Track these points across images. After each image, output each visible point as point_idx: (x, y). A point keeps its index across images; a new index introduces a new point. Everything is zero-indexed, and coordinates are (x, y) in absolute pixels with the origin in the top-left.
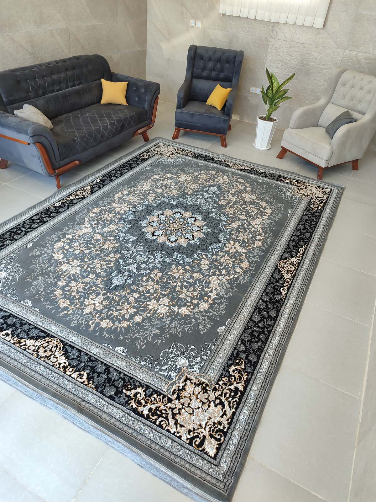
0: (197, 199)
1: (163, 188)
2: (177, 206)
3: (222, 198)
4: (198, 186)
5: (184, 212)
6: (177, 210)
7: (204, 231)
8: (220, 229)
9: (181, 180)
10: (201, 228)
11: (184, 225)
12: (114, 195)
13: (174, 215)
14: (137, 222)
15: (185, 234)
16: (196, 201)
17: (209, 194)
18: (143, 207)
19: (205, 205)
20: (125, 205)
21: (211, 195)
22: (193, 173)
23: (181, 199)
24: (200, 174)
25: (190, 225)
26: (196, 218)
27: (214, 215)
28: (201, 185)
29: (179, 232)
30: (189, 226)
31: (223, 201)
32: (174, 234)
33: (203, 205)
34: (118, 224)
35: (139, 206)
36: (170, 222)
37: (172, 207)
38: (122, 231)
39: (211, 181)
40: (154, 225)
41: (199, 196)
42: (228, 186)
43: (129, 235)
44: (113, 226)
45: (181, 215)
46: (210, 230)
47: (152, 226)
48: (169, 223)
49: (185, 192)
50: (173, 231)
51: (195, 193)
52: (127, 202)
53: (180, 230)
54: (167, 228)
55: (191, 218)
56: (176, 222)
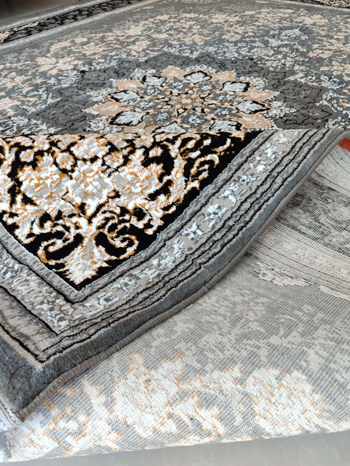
0: (253, 48)
1: (172, 32)
2: (198, 61)
3: (316, 46)
4: (254, 29)
5: (216, 72)
6: (198, 68)
7: (273, 112)
8: (323, 109)
9: (214, 21)
10: (264, 106)
11: (214, 99)
12: (52, 44)
13: (189, 78)
14: (81, 92)
15: (212, 122)
16: (249, 52)
17: (282, 40)
18: (110, 62)
19: (272, 58)
20: (69, 59)
21: (286, 42)
22: (244, 12)
23: (212, 49)
24: (260, 13)
25: (229, 98)
26: (248, 84)
27: (301, 78)
28: (262, 28)
29: (194, 114)
30: (226, 101)
31: (321, 51)
32: (179, 120)
33: (267, 58)
34: (25, 96)
35: (103, 61)
36: (171, 93)
37: (185, 62)
38: (23, 113)
39: (285, 22)
40: (125, 98)
41: (258, 44)
42: (325, 28)
43: (39, 122)
44: (10, 101)
45: (207, 78)
46: (293, 110)
47: (117, 100)
48: (168, 93)
49: (223, 37)
50: (175, 113)
51: (248, 39)
52: (77, 55)
53: (199, 110)
54: (159, 106)
55: (233, 82)
56: (190, 92)
